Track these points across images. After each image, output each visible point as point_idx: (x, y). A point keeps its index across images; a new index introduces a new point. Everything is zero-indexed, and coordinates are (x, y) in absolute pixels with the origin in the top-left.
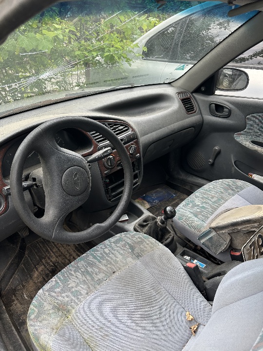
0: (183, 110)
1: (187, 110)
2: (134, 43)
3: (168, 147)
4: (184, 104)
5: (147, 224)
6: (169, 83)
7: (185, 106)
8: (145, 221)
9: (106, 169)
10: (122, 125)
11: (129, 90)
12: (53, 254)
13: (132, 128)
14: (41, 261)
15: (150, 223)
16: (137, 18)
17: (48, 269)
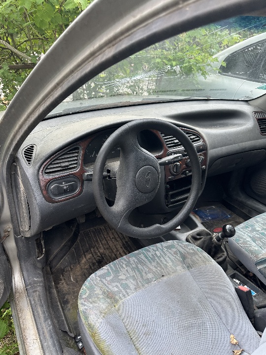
0: (258, 130)
1: (261, 130)
2: (213, 57)
3: (234, 165)
4: (259, 124)
5: (201, 238)
6: (247, 101)
7: (260, 126)
8: (199, 234)
9: (171, 175)
10: (194, 135)
11: (204, 102)
12: (101, 245)
13: (203, 139)
14: (90, 249)
15: (203, 238)
16: (219, 33)
17: (95, 259)
